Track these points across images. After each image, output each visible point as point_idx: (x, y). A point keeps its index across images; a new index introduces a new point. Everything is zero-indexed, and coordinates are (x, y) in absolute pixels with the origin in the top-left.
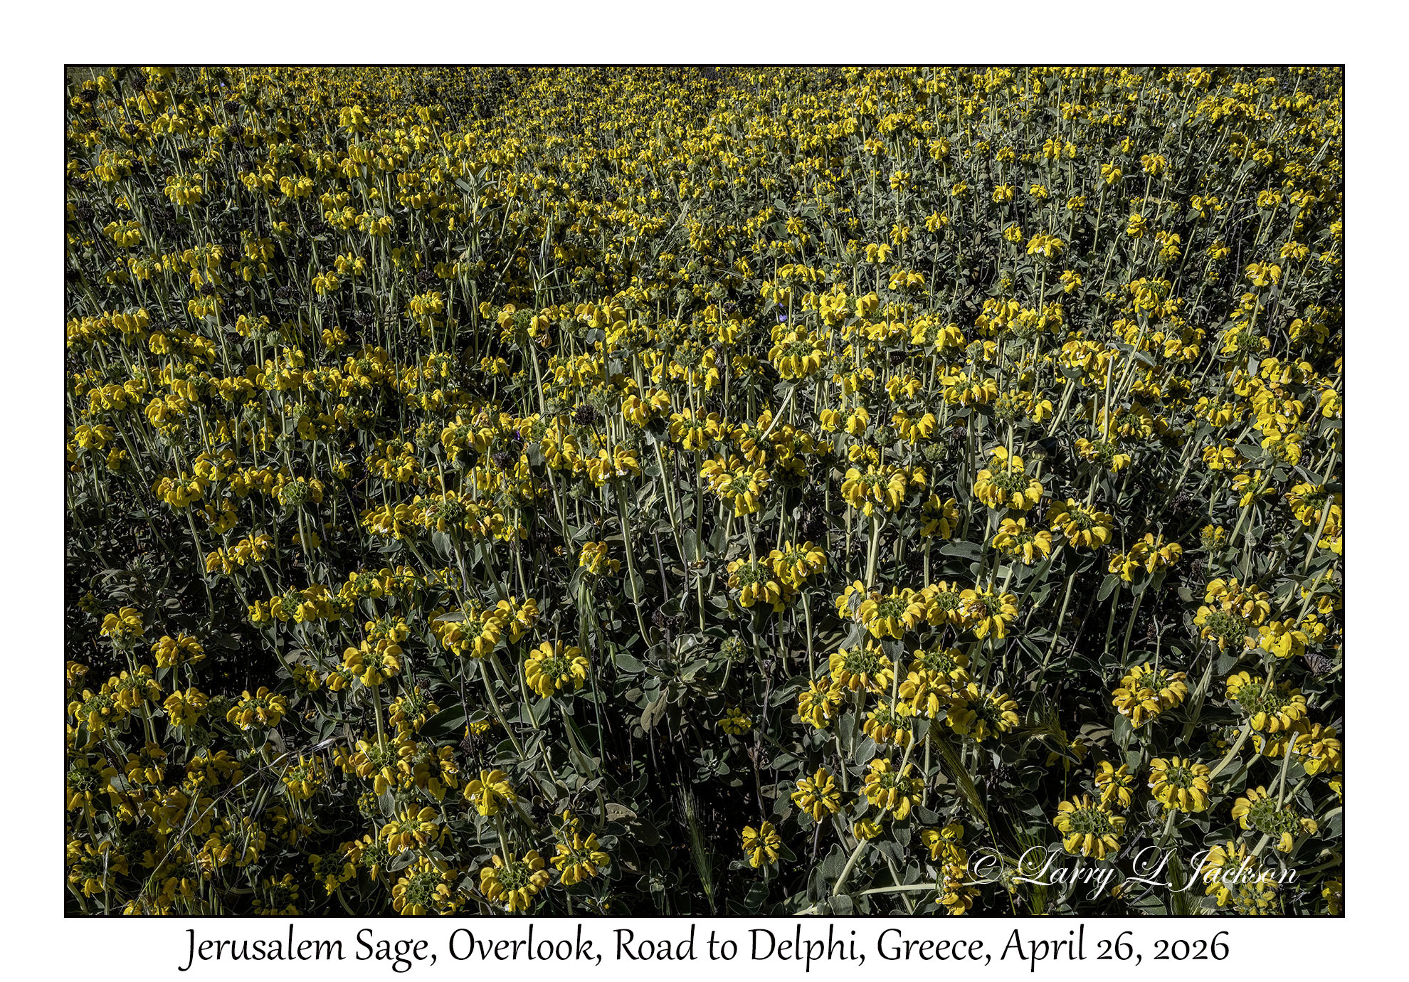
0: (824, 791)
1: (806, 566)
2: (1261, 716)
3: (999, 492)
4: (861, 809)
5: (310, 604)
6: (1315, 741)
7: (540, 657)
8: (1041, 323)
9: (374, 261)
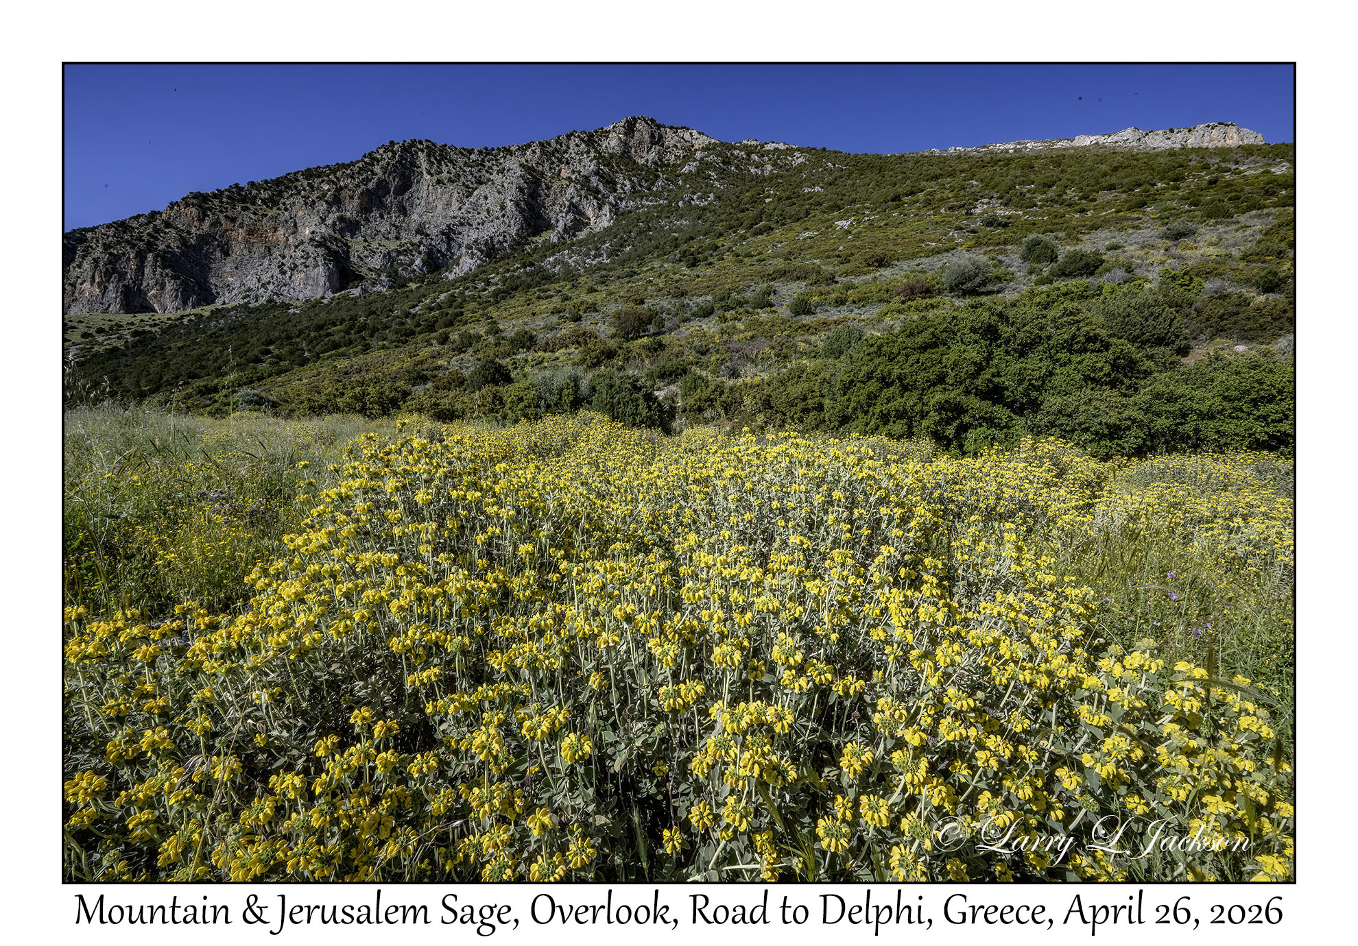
0: (705, 814)
1: (696, 692)
2: (909, 775)
3: (783, 657)
4: (723, 824)
5: (457, 704)
6: (935, 787)
7: (569, 741)
8: (797, 572)
9: (505, 529)
